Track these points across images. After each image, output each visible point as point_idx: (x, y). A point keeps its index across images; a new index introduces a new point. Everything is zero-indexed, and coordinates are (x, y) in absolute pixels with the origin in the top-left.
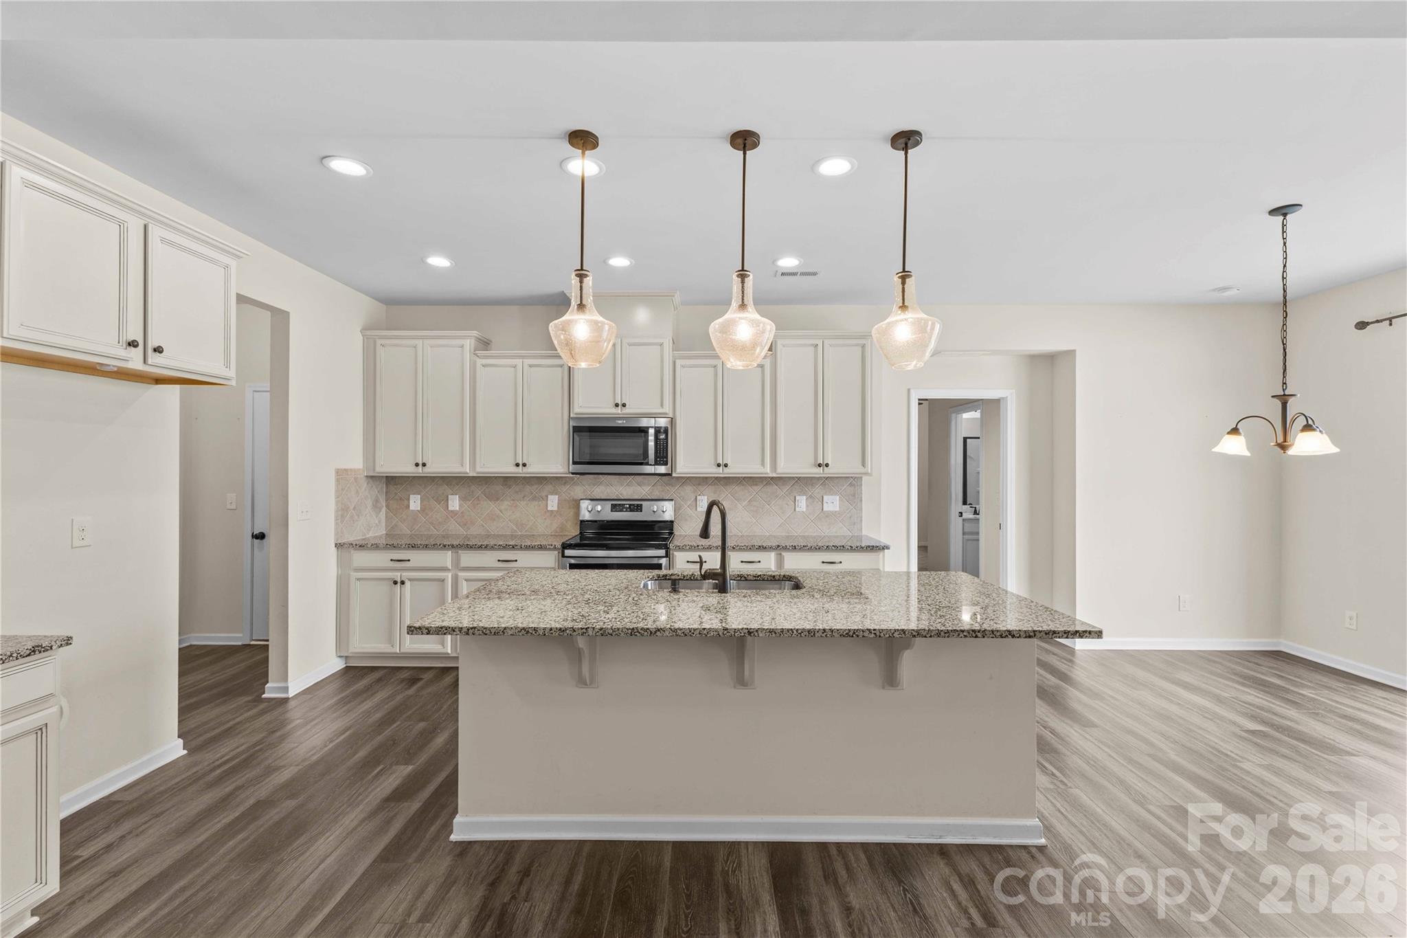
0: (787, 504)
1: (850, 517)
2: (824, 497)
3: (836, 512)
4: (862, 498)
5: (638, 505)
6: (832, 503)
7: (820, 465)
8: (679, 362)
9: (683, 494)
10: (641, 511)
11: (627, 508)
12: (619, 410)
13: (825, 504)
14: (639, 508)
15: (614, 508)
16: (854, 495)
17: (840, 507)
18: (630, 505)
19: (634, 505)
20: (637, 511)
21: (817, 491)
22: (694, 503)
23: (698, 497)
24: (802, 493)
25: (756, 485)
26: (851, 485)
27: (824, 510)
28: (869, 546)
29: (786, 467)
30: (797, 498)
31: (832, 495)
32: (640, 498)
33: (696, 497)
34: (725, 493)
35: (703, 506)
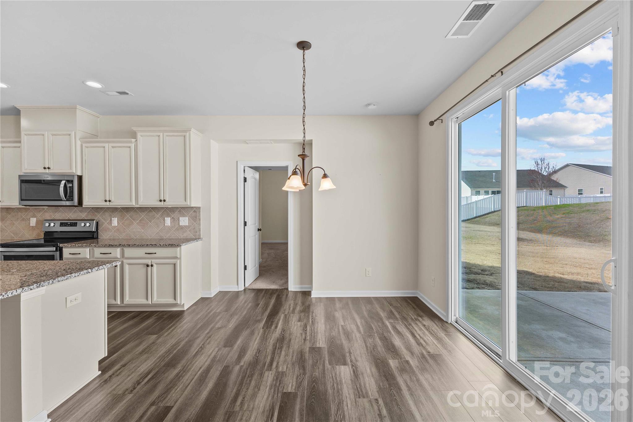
0: (160, 222)
1: (194, 229)
2: (180, 218)
3: (186, 226)
4: (200, 218)
5: (75, 223)
6: (184, 221)
7: (161, 201)
8: (84, 145)
9: (104, 217)
10: (76, 226)
11: (69, 224)
12: (47, 171)
13: (180, 222)
14: (75, 225)
15: (62, 225)
16: (196, 217)
17: (188, 223)
18: (70, 223)
19: (72, 223)
20: (74, 226)
21: (176, 214)
22: (110, 221)
23: (112, 219)
24: (168, 216)
25: (144, 212)
26: (194, 211)
27: (180, 225)
28: (170, 244)
29: (144, 202)
30: (165, 218)
31: (184, 217)
32: (81, 219)
33: (111, 219)
34: (127, 216)
35: (115, 223)
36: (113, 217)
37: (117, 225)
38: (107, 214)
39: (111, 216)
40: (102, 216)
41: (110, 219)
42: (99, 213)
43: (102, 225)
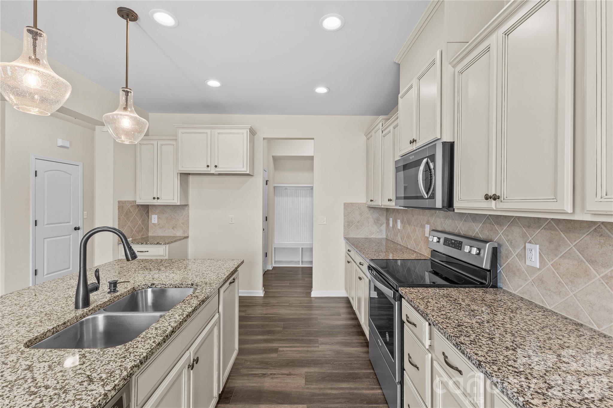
5: (460, 242)
9: (510, 237)
11: (453, 244)
12: (414, 146)
14: (459, 246)
15: (446, 242)
18: (455, 241)
23: (528, 246)
33: (526, 245)
34: (570, 246)
35: (533, 260)
36: (530, 242)
37: (538, 266)
38: (517, 231)
39: (524, 236)
40: (508, 236)
41: (523, 246)
42: (501, 225)
43: (507, 257)
